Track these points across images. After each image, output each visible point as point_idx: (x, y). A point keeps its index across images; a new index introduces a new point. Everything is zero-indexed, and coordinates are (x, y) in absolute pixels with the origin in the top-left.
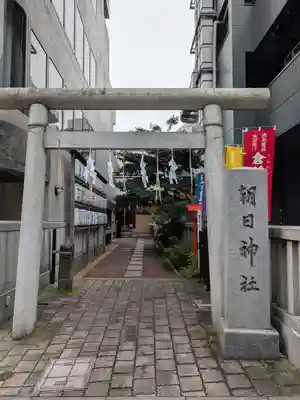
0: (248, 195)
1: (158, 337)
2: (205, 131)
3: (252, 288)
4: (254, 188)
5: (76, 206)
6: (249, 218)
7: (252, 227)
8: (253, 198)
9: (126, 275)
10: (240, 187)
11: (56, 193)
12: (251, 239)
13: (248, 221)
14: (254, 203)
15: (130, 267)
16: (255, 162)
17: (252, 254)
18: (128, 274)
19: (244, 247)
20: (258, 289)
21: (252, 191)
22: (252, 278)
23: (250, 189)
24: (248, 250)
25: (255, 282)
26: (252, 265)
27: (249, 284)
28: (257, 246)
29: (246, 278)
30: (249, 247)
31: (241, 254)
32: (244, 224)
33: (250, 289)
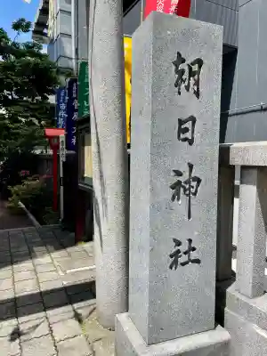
0: (188, 75)
3: (189, 260)
4: (200, 62)
7: (191, 142)
10: (175, 57)
12: (191, 167)
17: (191, 195)
19: (179, 182)
20: (197, 261)
21: (195, 68)
22: (190, 241)
23: (193, 64)
24: (184, 187)
25: (194, 249)
26: (189, 217)
27: (185, 253)
28: (199, 181)
29: (178, 243)
30: (186, 183)
31: (173, 195)
32: (179, 136)
33: (185, 264)
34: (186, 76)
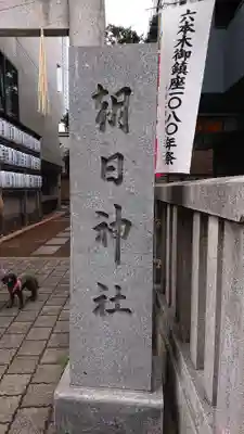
0: (112, 107)
3: (118, 309)
4: (127, 91)
7: (118, 181)
8: (125, 115)
9: (34, 253)
10: (96, 90)
12: (118, 207)
13: (110, 169)
14: (125, 127)
15: (51, 241)
17: (119, 239)
19: (104, 225)
21: (121, 98)
22: (118, 287)
23: (118, 94)
24: (110, 230)
25: (123, 297)
26: (118, 258)
27: (112, 300)
28: (128, 223)
29: (104, 287)
30: (112, 224)
31: (98, 238)
32: (103, 176)
33: (111, 311)
34: (110, 109)
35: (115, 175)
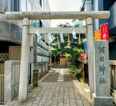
0: (102, 50)
1: (71, 101)
2: (87, 27)
4: (104, 47)
5: (38, 55)
6: (102, 58)
7: (103, 61)
8: (104, 51)
9: (57, 81)
10: (99, 47)
11: (31, 50)
12: (103, 65)
13: (102, 59)
14: (104, 53)
15: (59, 78)
16: (104, 37)
17: (103, 70)
18: (58, 80)
20: (106, 83)
22: (104, 79)
25: (105, 80)
26: (103, 74)
27: (103, 81)
28: (105, 68)
29: (101, 79)
30: (102, 68)
31: (100, 70)
32: (100, 60)
33: (103, 83)
35: (102, 60)
